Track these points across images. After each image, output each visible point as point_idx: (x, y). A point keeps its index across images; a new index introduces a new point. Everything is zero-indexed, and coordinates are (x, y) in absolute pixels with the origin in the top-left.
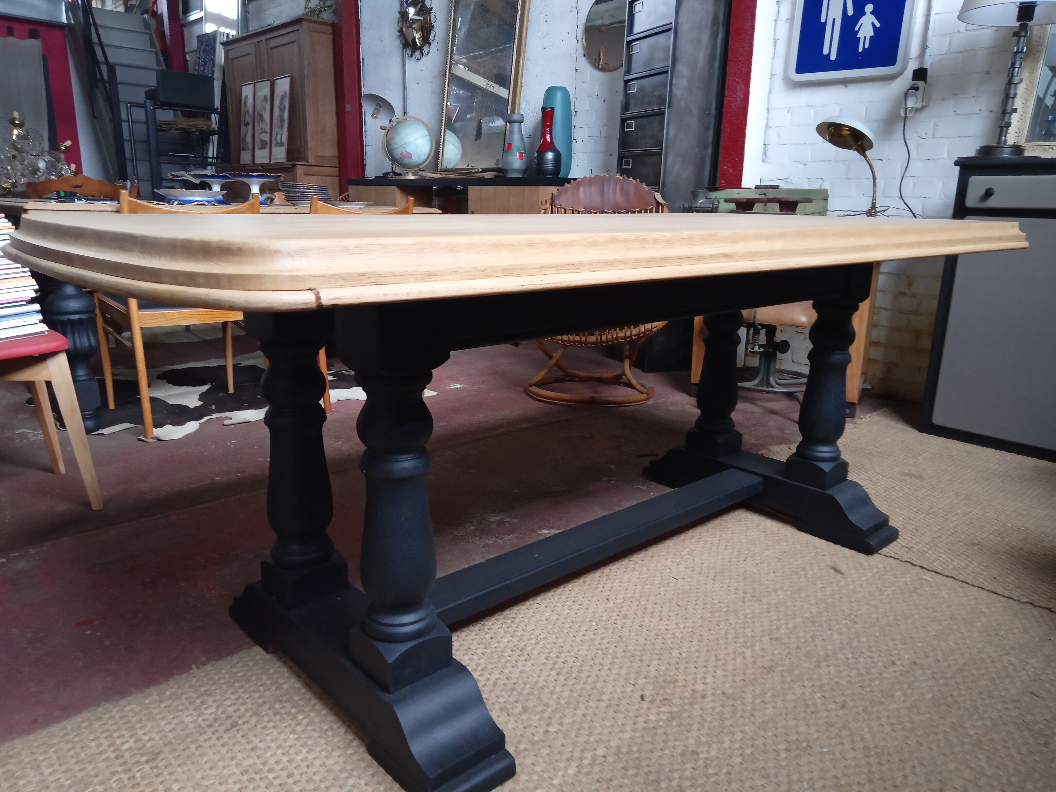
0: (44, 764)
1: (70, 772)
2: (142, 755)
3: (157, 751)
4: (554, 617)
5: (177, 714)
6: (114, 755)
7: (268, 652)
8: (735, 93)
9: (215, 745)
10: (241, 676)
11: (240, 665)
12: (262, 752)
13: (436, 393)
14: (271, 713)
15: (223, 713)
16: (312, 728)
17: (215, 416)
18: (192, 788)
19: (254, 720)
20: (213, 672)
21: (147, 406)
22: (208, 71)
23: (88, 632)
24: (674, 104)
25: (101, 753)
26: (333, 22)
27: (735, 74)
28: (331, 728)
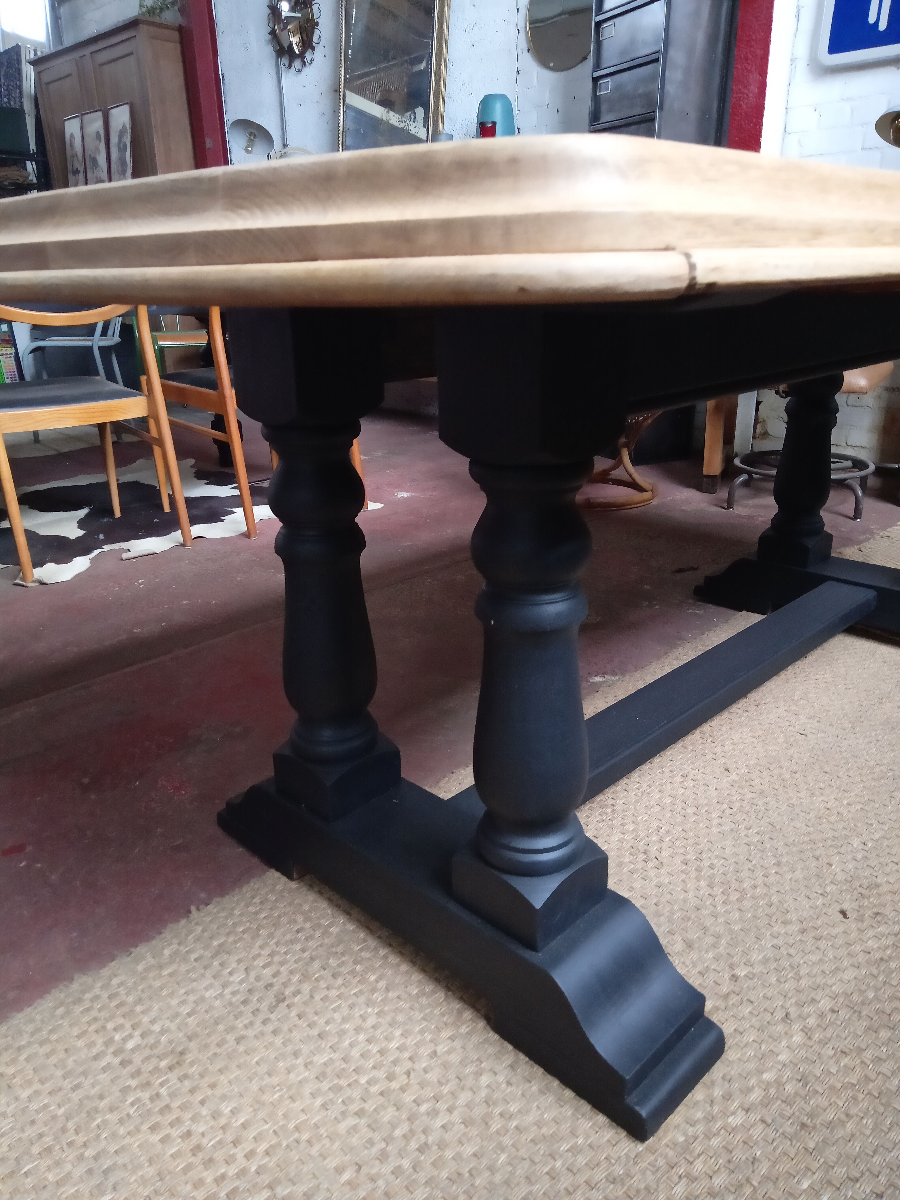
0: (17, 1081)
1: (60, 1094)
2: (160, 1058)
3: (179, 1049)
4: (668, 800)
5: (190, 987)
6: (117, 1060)
7: (290, 877)
8: (746, 87)
9: (262, 1033)
10: (265, 918)
11: (257, 900)
12: (336, 1040)
13: (382, 505)
14: (326, 973)
15: (258, 979)
16: (396, 994)
17: (107, 548)
18: (251, 1109)
19: (306, 988)
20: (222, 914)
21: (21, 540)
22: (15, 103)
23: (23, 864)
24: (666, 106)
25: (96, 1057)
26: (180, 25)
27: (746, 59)
28: (422, 993)
